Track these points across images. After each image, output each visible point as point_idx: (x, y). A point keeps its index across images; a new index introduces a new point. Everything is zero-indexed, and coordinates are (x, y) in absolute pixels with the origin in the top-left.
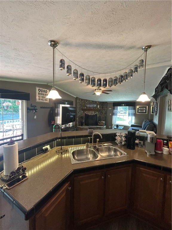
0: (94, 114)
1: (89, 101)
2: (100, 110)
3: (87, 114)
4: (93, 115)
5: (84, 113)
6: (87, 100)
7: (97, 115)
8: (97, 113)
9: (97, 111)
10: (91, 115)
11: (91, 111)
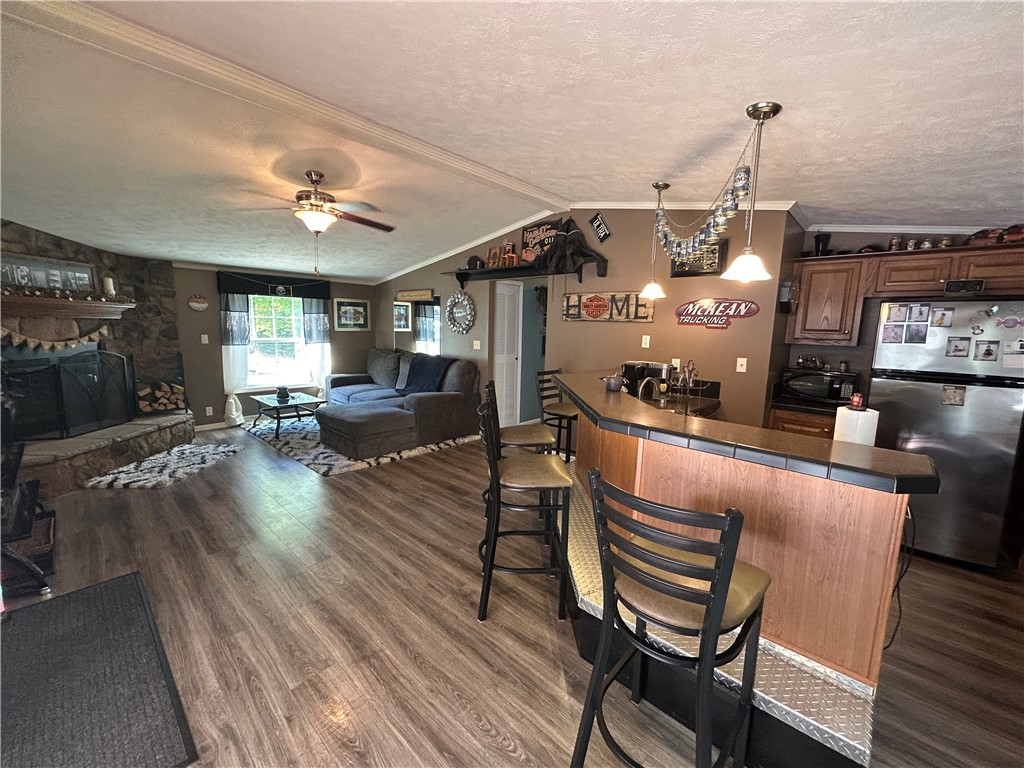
10: (59, 347)
11: (53, 320)
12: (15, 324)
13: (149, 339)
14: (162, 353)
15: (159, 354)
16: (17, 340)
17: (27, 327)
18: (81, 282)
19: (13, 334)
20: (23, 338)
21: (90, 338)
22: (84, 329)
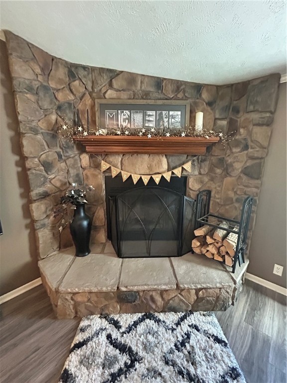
0: (168, 176)
1: (132, 78)
2: (210, 147)
3: (119, 176)
4: (157, 179)
5: (98, 166)
6: (113, 74)
7: (185, 179)
8: (188, 166)
9: (191, 156)
10: (146, 180)
11: (146, 157)
12: (118, 159)
13: (231, 176)
14: (238, 192)
15: (235, 193)
16: (114, 173)
17: (126, 162)
18: (173, 120)
19: (112, 168)
20: (119, 171)
21: (173, 173)
22: (172, 165)
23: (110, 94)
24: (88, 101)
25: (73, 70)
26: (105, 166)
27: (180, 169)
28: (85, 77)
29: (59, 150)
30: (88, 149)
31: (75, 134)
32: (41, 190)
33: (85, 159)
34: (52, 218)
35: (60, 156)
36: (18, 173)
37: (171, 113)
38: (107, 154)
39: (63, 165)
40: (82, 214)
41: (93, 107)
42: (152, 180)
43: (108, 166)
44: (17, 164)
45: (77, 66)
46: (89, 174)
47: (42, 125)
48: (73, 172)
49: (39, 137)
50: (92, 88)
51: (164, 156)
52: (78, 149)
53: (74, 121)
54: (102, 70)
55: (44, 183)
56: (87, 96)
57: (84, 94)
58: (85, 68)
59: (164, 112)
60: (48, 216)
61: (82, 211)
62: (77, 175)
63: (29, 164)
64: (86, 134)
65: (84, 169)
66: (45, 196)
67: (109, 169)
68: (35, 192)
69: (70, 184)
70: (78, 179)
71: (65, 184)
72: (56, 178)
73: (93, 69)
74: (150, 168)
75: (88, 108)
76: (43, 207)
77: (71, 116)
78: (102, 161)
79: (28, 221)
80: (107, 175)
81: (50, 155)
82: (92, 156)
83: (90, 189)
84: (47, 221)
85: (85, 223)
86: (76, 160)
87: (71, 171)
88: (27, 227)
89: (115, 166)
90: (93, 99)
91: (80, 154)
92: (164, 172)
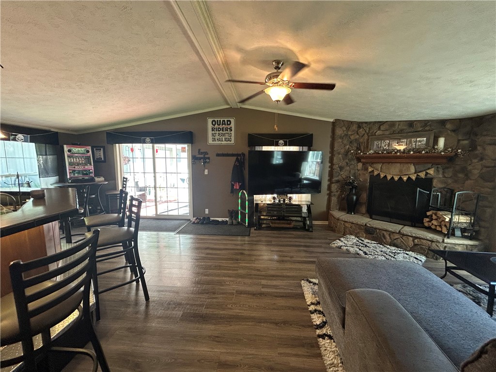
0: (414, 177)
1: (393, 124)
3: (379, 175)
4: (405, 178)
5: (367, 169)
6: (381, 123)
8: (431, 171)
9: (435, 164)
10: (396, 178)
11: (398, 165)
12: (379, 166)
16: (376, 173)
17: (384, 167)
18: (419, 143)
19: (375, 170)
20: (378, 172)
21: (418, 175)
22: (418, 170)
23: (379, 133)
24: (366, 137)
25: (360, 125)
26: (370, 169)
27: (424, 173)
28: (365, 127)
29: (347, 161)
30: (362, 160)
31: (356, 154)
32: (337, 179)
33: (360, 165)
34: (339, 192)
35: (347, 164)
36: (329, 171)
37: (418, 139)
38: (373, 163)
39: (348, 168)
40: (354, 192)
41: (368, 140)
42: (400, 179)
43: (372, 169)
44: (330, 167)
45: (362, 123)
46: (360, 173)
47: (342, 151)
48: (352, 172)
49: (340, 156)
50: (369, 131)
51: (412, 165)
52: (357, 161)
53: (357, 147)
54: (375, 122)
55: (338, 176)
56: (366, 135)
57: (364, 134)
58: (366, 123)
59: (413, 140)
60: (337, 191)
61: (354, 190)
62: (355, 173)
63: (334, 167)
64: (362, 154)
65: (358, 170)
66: (338, 181)
67: (373, 171)
68: (335, 179)
69: (350, 178)
70: (354, 175)
71: (348, 177)
72: (344, 174)
73: (370, 123)
74: (401, 171)
75: (365, 141)
76: (336, 186)
77: (356, 145)
78: (369, 167)
79: (328, 192)
80: (371, 174)
81: (343, 163)
82: (364, 164)
83: (360, 180)
84: (336, 193)
85: (355, 198)
86: (355, 166)
87: (352, 171)
88: (328, 194)
89: (377, 170)
90: (369, 136)
91: (358, 163)
92: (411, 174)
